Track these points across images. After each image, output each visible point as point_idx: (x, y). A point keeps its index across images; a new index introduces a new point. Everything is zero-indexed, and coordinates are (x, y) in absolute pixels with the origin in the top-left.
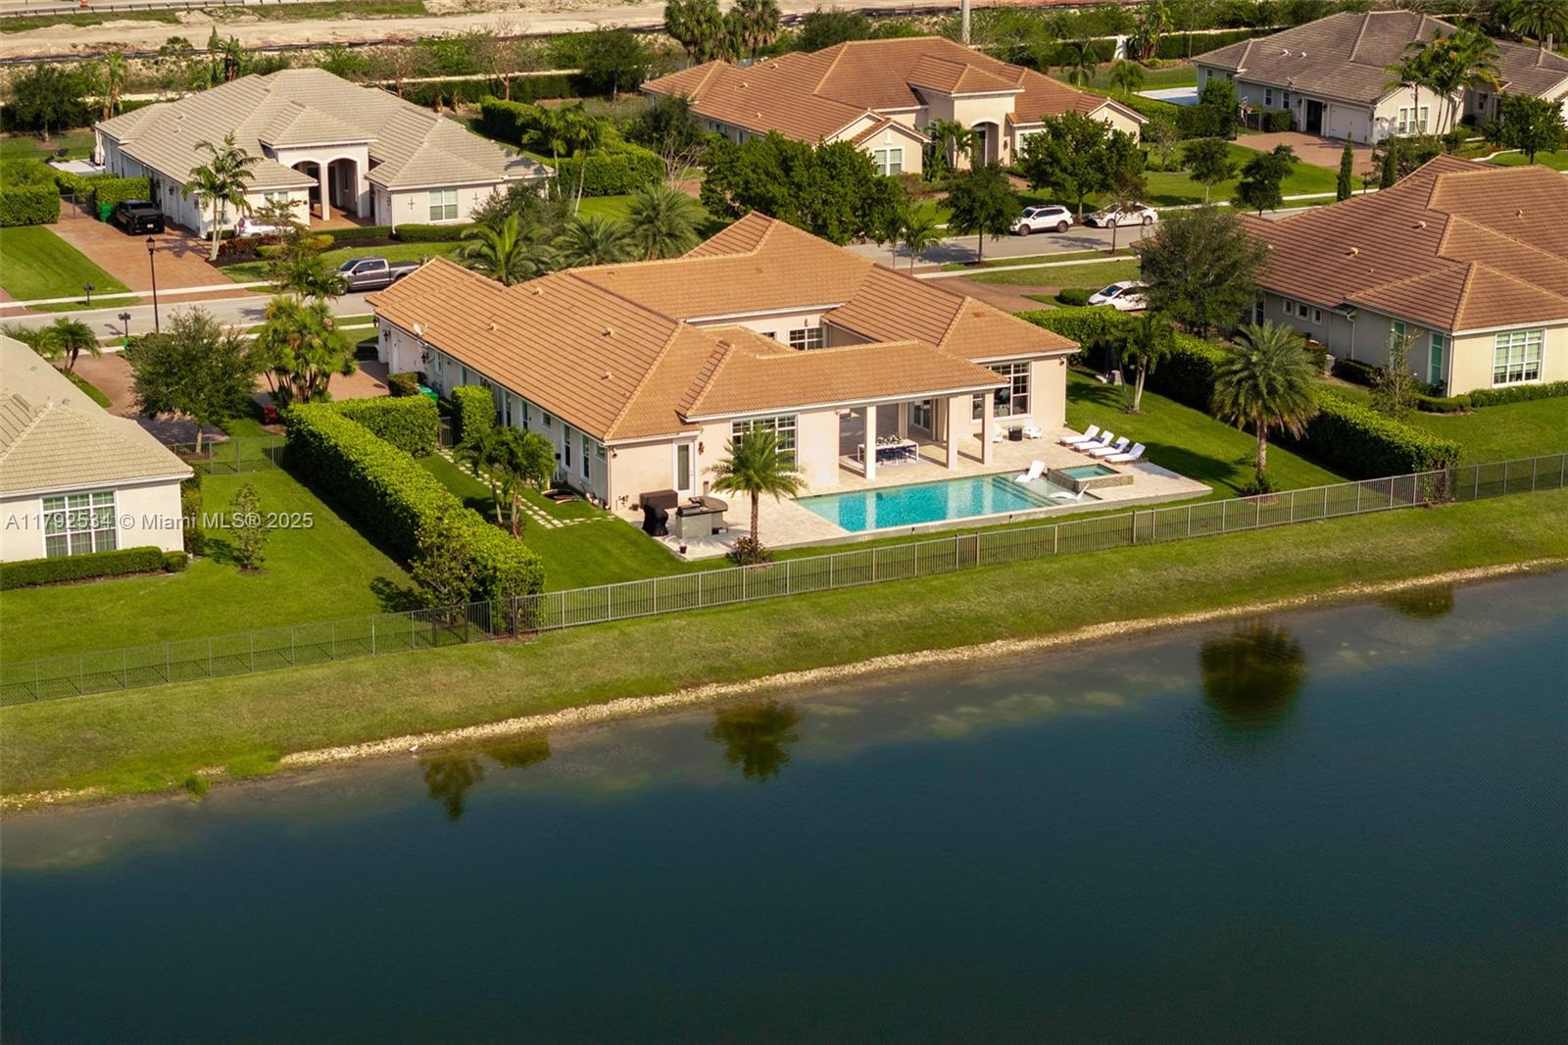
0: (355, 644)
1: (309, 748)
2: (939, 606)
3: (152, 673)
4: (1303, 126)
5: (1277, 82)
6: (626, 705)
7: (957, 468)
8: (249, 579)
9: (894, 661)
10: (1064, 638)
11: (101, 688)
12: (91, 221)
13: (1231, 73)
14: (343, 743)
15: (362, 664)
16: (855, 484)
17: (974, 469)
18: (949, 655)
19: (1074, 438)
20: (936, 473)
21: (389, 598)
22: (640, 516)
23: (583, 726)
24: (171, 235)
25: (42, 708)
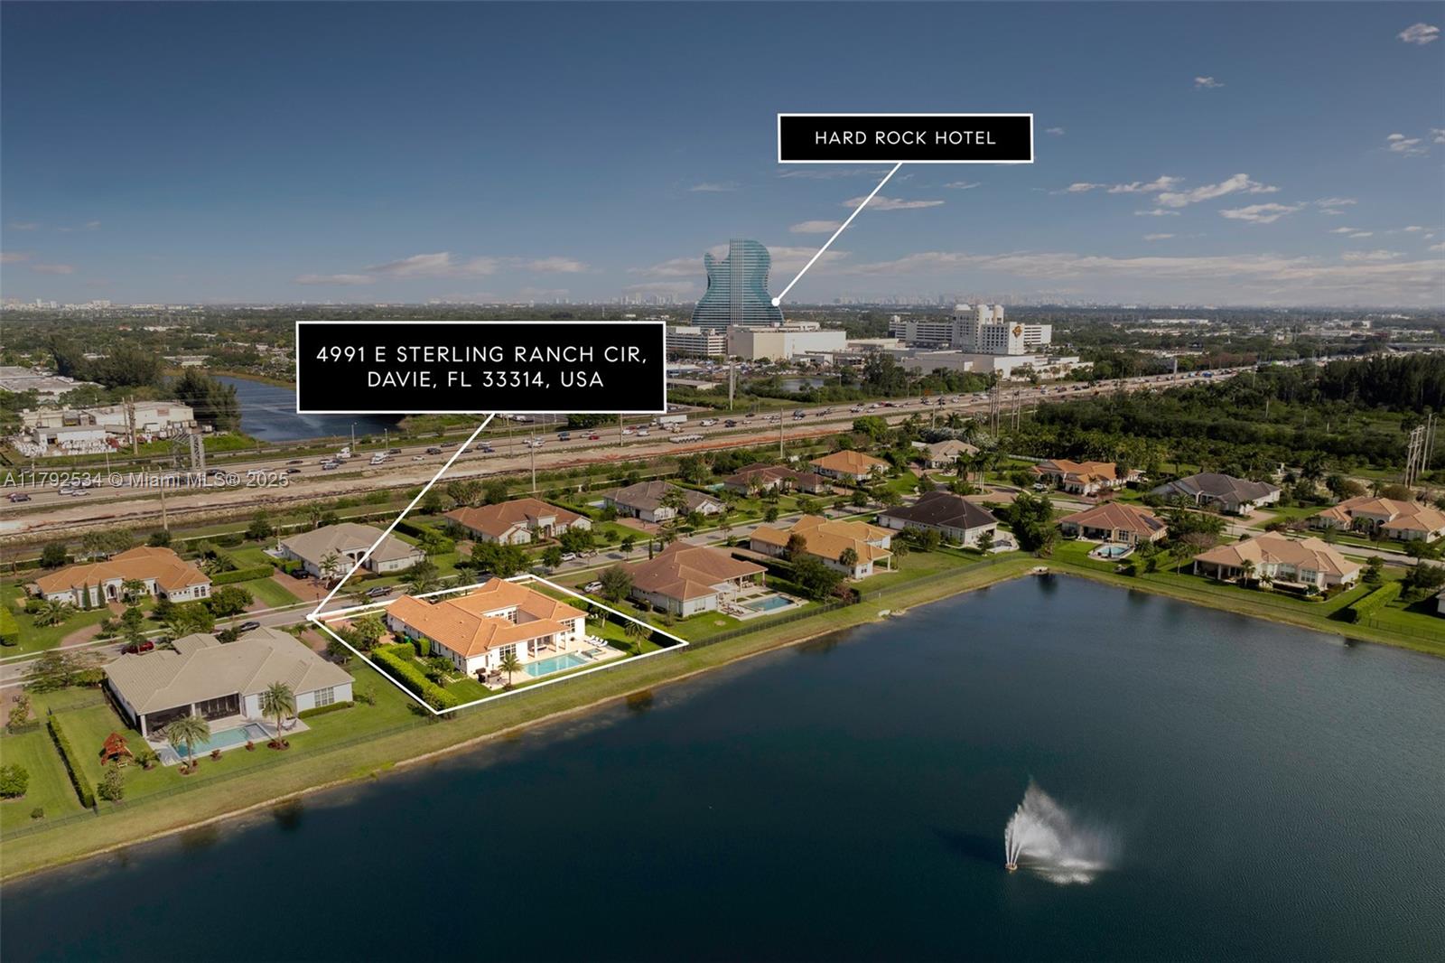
0: (408, 727)
1: (403, 760)
2: (561, 698)
3: (354, 742)
4: (635, 515)
5: (627, 504)
6: (483, 737)
7: (560, 652)
8: (371, 708)
9: (551, 716)
10: (594, 704)
11: (341, 748)
12: (284, 575)
13: (613, 500)
14: (411, 758)
15: (411, 733)
16: (533, 660)
17: (562, 652)
18: (565, 712)
19: (588, 639)
20: (554, 654)
21: (413, 710)
22: (477, 676)
23: (474, 745)
24: (311, 579)
25: (327, 756)
